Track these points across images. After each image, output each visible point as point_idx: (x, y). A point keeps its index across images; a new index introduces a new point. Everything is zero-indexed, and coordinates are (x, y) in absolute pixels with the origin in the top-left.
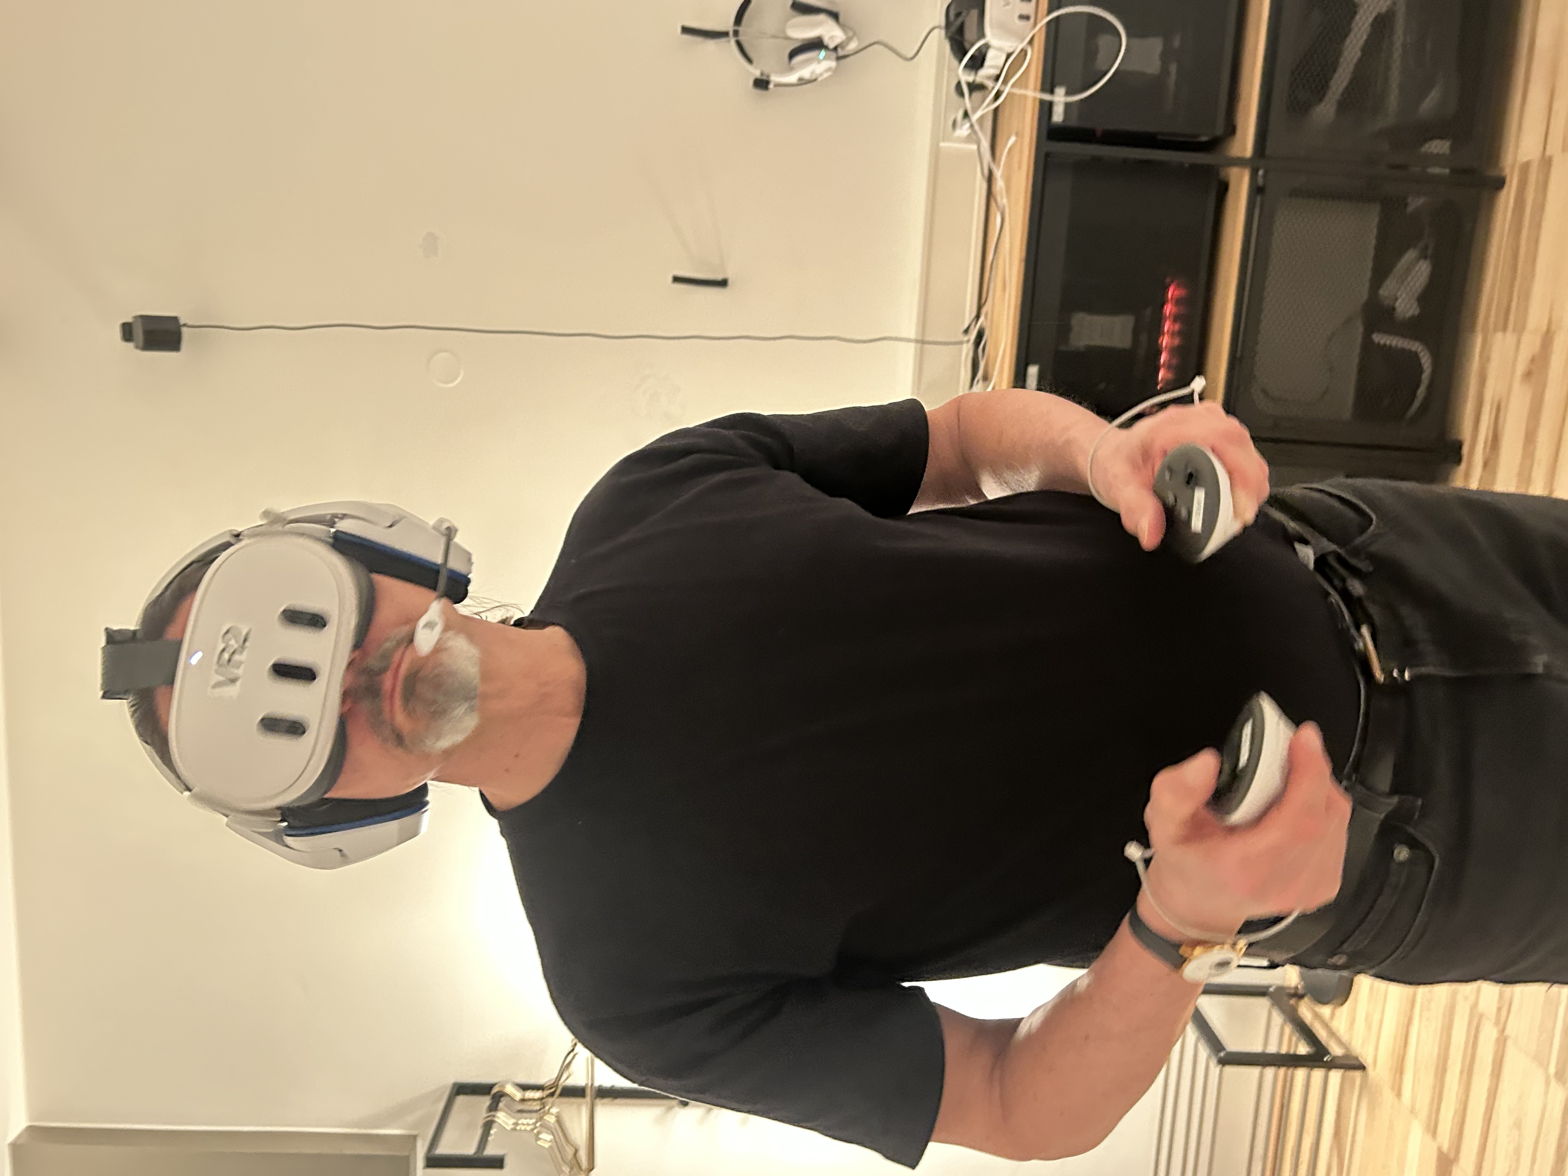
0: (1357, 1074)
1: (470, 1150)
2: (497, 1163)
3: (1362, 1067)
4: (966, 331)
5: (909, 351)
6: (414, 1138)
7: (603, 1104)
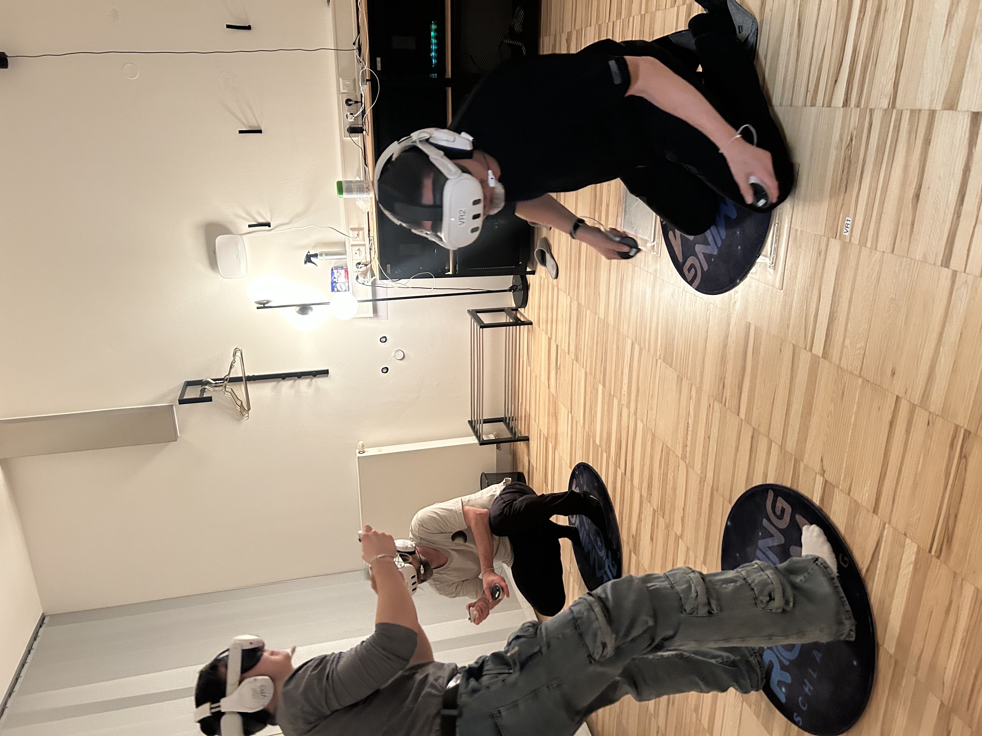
0: (530, 326)
1: (198, 396)
2: (209, 399)
3: (531, 323)
4: (354, 44)
5: (332, 54)
6: (173, 405)
7: (251, 384)
